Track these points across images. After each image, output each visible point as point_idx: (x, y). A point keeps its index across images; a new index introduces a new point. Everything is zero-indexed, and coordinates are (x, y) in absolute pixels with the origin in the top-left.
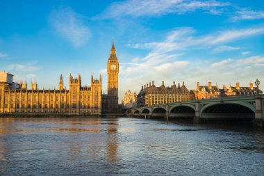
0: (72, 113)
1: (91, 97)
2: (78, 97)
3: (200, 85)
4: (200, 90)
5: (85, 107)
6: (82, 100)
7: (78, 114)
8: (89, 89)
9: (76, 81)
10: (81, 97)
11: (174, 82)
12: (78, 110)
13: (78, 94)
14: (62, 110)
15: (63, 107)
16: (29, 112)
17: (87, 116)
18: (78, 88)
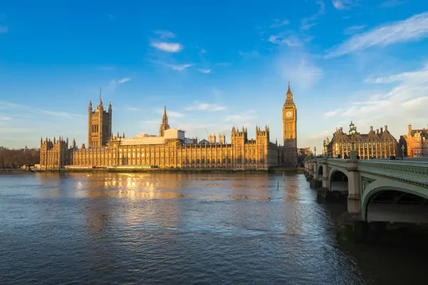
0: (237, 169)
1: (256, 151)
2: (243, 151)
3: (413, 128)
4: (413, 136)
5: (250, 161)
6: (247, 154)
7: (243, 169)
8: (254, 142)
9: (241, 134)
10: (245, 151)
11: (372, 127)
12: (243, 165)
13: (243, 149)
14: (224, 165)
15: (224, 162)
16: (188, 167)
17: (252, 172)
18: (243, 142)
